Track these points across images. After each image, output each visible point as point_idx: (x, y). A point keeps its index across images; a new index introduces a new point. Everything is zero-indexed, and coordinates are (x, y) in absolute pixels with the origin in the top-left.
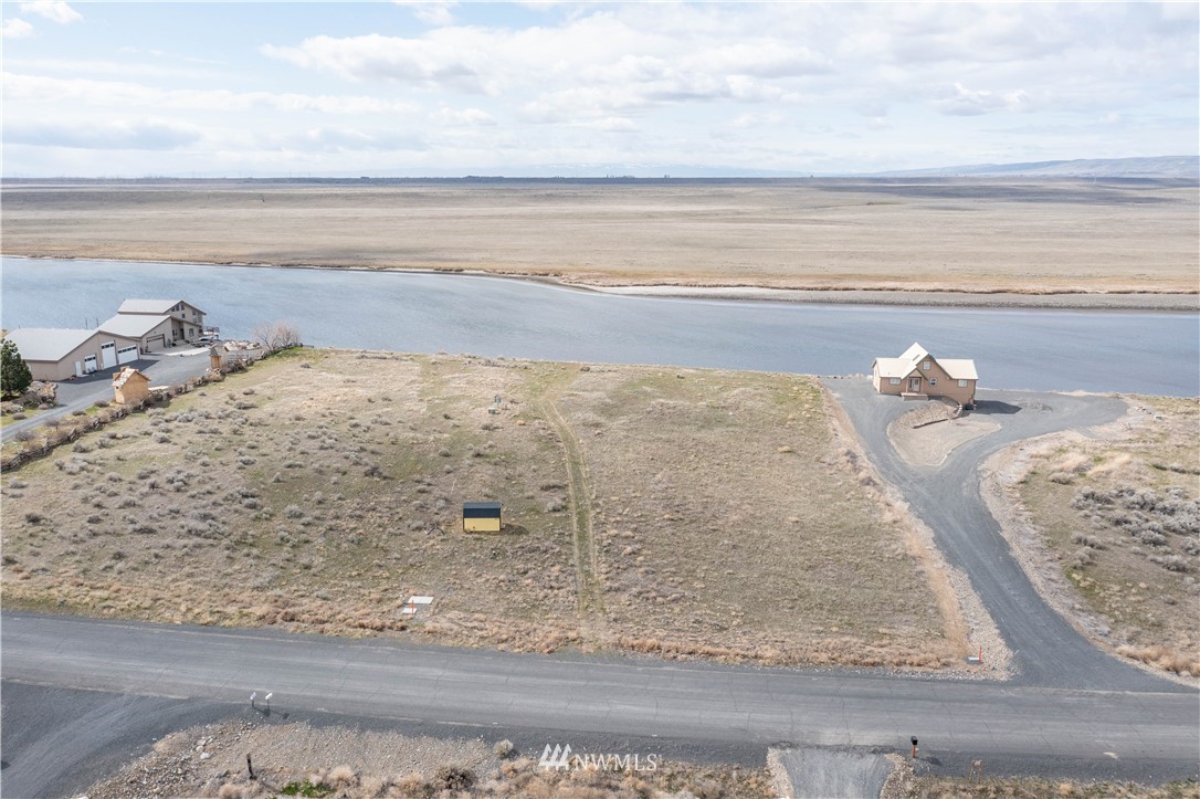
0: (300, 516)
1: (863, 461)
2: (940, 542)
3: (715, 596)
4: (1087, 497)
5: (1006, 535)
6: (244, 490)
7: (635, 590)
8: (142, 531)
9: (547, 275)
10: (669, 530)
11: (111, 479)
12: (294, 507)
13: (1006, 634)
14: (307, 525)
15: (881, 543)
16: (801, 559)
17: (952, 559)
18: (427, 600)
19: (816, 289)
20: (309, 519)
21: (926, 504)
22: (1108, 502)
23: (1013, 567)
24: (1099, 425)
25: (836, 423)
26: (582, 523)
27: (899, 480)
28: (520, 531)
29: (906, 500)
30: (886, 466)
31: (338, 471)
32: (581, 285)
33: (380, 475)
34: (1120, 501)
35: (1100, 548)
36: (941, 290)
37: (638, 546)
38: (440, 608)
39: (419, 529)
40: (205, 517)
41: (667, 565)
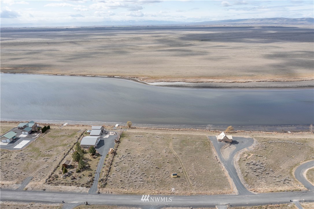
0: (152, 177)
1: (218, 158)
2: (229, 173)
3: (205, 185)
4: (247, 163)
5: (237, 172)
6: (143, 173)
7: (196, 185)
8: (135, 181)
9: (134, 78)
10: (197, 175)
11: (124, 172)
12: (151, 176)
13: (237, 188)
14: (154, 178)
15: (222, 174)
16: (213, 178)
17: (231, 177)
18: (174, 189)
19: (195, 82)
20: (153, 177)
21: (227, 166)
22: (250, 164)
23: (238, 177)
24: (250, 146)
25: (213, 149)
26: (186, 175)
27: (223, 162)
28: (179, 177)
29: (224, 166)
30: (221, 159)
31: (151, 168)
32: (144, 82)
33: (158, 168)
34: (251, 164)
35: (248, 173)
36: (222, 82)
37: (194, 178)
38: (176, 190)
39: (167, 177)
40: (141, 178)
41: (198, 181)
